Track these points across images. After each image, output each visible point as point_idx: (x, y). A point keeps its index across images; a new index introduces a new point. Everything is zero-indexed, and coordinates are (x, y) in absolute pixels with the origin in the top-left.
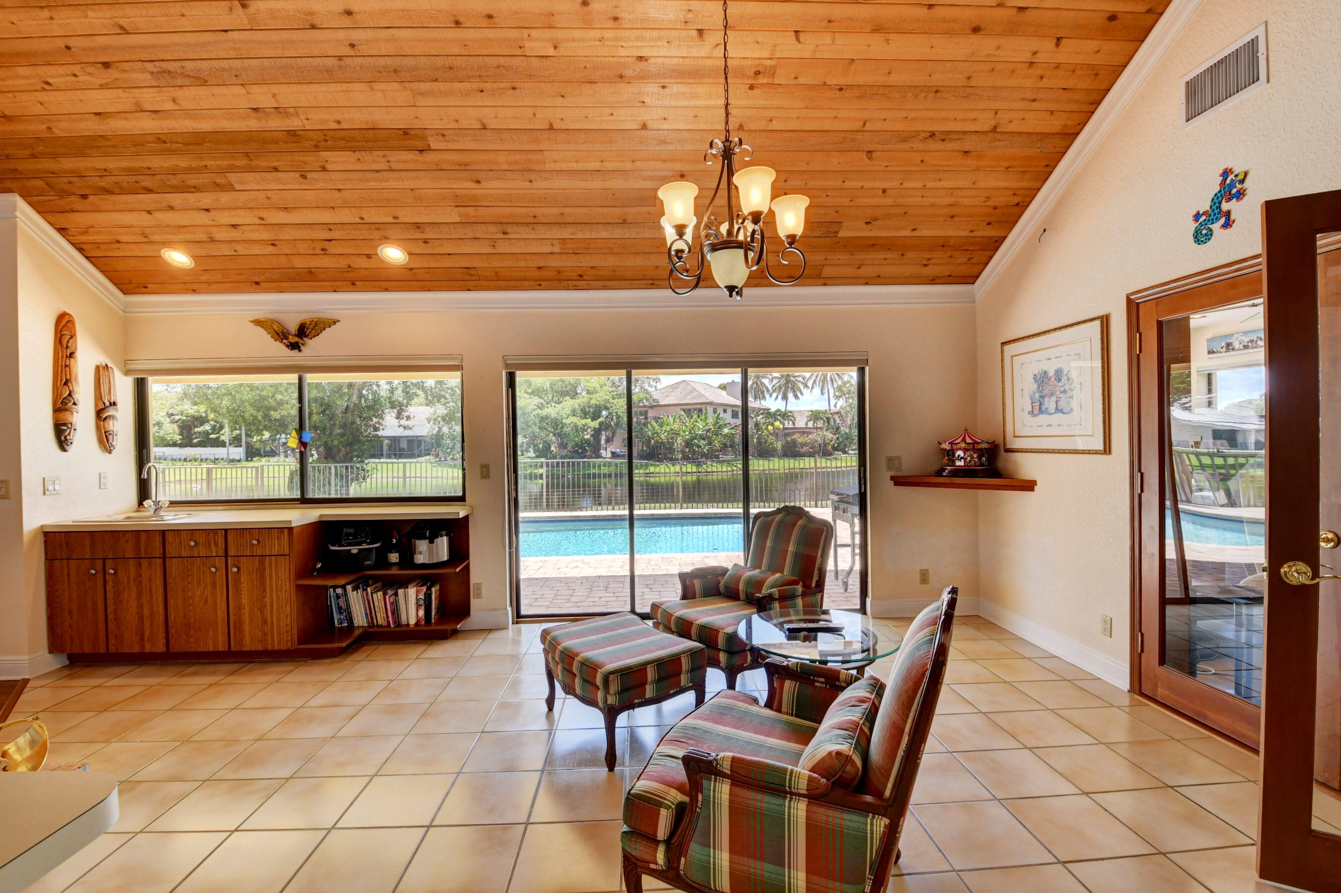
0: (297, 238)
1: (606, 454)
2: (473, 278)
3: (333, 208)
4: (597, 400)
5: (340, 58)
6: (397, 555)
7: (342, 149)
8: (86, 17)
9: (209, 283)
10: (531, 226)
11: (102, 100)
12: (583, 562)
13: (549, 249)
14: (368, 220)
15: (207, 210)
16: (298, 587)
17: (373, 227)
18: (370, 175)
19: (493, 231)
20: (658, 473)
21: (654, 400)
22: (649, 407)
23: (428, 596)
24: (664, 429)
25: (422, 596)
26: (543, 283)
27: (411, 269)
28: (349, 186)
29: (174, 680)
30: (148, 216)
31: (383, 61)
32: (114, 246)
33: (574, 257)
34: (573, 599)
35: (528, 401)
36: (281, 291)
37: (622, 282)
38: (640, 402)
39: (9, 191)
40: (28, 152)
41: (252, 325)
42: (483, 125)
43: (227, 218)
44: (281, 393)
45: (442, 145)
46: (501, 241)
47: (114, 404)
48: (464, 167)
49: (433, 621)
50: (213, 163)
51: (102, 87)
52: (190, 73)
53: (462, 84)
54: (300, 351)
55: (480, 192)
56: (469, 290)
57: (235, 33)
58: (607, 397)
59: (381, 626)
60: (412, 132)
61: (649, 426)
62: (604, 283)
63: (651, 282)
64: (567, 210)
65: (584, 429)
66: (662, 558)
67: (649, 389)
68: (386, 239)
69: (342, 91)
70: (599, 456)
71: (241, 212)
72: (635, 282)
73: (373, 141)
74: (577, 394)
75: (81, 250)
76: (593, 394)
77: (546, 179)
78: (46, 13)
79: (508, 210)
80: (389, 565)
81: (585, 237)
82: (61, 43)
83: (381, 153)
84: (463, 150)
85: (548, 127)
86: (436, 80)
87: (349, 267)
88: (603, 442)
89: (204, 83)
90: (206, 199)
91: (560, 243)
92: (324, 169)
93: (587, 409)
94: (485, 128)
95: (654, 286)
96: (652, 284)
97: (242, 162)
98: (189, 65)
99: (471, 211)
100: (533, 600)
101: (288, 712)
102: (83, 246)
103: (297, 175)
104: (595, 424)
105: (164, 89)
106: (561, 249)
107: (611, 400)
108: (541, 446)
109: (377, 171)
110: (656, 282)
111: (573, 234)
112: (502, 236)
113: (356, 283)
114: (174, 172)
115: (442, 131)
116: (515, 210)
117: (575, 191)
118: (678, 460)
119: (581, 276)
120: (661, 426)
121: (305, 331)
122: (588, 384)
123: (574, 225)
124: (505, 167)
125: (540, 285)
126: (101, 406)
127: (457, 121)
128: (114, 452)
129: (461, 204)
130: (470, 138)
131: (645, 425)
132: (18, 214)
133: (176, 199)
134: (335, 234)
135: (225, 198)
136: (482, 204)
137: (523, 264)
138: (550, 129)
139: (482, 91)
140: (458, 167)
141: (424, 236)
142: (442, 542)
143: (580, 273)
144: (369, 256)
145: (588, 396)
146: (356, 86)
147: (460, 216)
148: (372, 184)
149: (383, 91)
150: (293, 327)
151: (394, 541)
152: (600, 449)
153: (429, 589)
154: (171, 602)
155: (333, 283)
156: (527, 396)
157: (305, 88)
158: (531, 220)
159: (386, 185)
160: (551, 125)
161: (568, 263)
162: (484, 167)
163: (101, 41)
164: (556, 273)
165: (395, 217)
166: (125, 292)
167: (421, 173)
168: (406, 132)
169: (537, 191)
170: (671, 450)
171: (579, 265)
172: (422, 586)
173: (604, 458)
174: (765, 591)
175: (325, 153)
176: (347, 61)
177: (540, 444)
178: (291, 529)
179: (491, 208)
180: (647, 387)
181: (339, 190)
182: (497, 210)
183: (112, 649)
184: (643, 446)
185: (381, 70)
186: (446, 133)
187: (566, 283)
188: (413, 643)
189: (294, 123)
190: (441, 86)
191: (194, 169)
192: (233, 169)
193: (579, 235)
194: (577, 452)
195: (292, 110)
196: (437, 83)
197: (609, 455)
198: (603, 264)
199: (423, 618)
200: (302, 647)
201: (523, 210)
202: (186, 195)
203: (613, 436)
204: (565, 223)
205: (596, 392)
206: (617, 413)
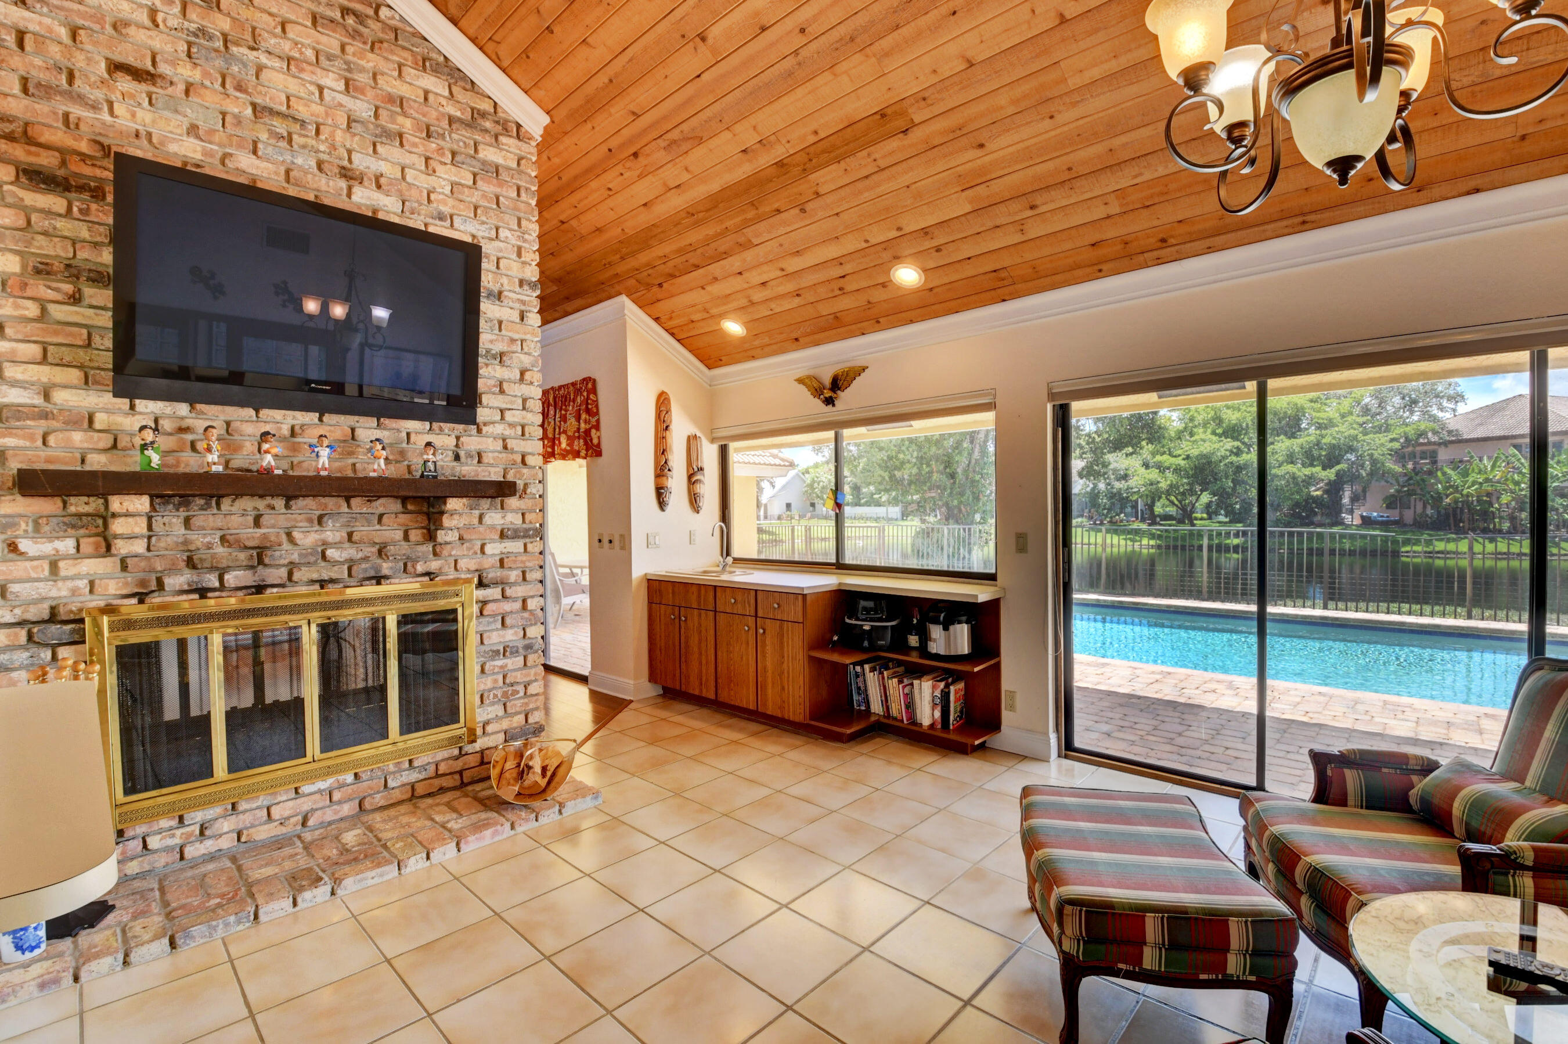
0: (816, 282)
1: (1352, 520)
2: (1006, 283)
3: (837, 238)
4: (1334, 438)
5: (796, 53)
6: (916, 638)
7: (827, 164)
8: (611, 115)
9: (762, 347)
10: (1067, 186)
11: (644, 190)
12: (1230, 685)
13: (1100, 212)
14: (873, 241)
15: (740, 273)
16: (812, 659)
17: (879, 248)
18: (860, 185)
19: (1017, 211)
20: (1454, 553)
21: (1450, 432)
22: (1440, 444)
23: (945, 695)
24: (1471, 479)
25: (938, 693)
26: (1104, 267)
27: (931, 289)
28: (846, 206)
29: (713, 729)
30: (702, 292)
31: (835, 35)
32: (691, 326)
33: (1145, 213)
34: (1180, 741)
35: (1216, 446)
36: (817, 344)
37: (1239, 233)
38: (1420, 435)
39: (620, 294)
40: (618, 256)
41: (796, 383)
42: (968, 61)
43: (755, 277)
44: (903, 452)
45: (926, 114)
46: (1029, 221)
47: (702, 469)
48: (958, 132)
49: (951, 727)
50: (732, 222)
51: (641, 177)
52: (689, 136)
53: (928, 16)
54: (834, 405)
55: (987, 159)
56: (1004, 300)
57: (706, 73)
58: (1352, 432)
59: (895, 719)
60: (889, 111)
61: (1439, 474)
62: (1208, 242)
63: (1300, 219)
64: (1117, 142)
65: (1310, 480)
66: (1385, 702)
67: (1440, 414)
68: (897, 259)
69: (809, 93)
70: (1340, 523)
71: (765, 268)
72: (1266, 227)
73: (854, 141)
74: (1300, 430)
75: (672, 335)
76: (1326, 428)
77: (1074, 104)
78: (589, 125)
79: (1030, 172)
80: (907, 649)
81: (1156, 175)
82: (604, 148)
83: (864, 153)
84: (952, 109)
85: (1057, 22)
86: (897, 27)
87: (869, 302)
88: (1346, 500)
89: (700, 141)
90: (734, 263)
91: (1117, 198)
92: (818, 194)
93: (1315, 453)
94: (972, 65)
95: (1307, 226)
96: (1304, 222)
97: (751, 214)
98: (685, 127)
99: (981, 190)
100: (1116, 728)
101: (766, 792)
102: (674, 331)
103: (797, 211)
104: (1331, 474)
105: (677, 160)
106: (1121, 205)
107: (1361, 437)
108: (1238, 506)
109: (867, 177)
110: (1308, 218)
111: (1135, 177)
112: (1030, 213)
113: (881, 320)
114: (707, 242)
115: (922, 95)
116: (1039, 169)
117: (1123, 106)
118: (1500, 531)
119: (1163, 240)
120: (1465, 474)
121: (837, 384)
122: (1318, 415)
123: (1133, 163)
124: (1011, 110)
125: (1100, 271)
126: (691, 472)
127: (935, 71)
128: (701, 512)
129: (968, 186)
130: (956, 88)
131: (1430, 473)
132: (626, 312)
133: (716, 269)
134: (848, 268)
135: (749, 255)
136: (994, 176)
137: (1068, 245)
138: (1061, 23)
139: (954, 13)
140: (951, 136)
141: (935, 243)
142: (962, 630)
143: (1161, 236)
144: (884, 285)
145: (1318, 432)
146: (820, 80)
147: (970, 202)
148: (866, 194)
149: (845, 72)
150: (827, 381)
151: (915, 621)
152: (1341, 512)
153: (947, 686)
154: (719, 653)
155: (859, 325)
156: (1215, 438)
157: (777, 106)
158: (1066, 176)
159: (880, 190)
160: (1062, 16)
161: (1140, 224)
162: (984, 122)
163: (626, 133)
164: (1122, 246)
165: (899, 229)
166: (709, 367)
167: (911, 162)
168: (882, 114)
169: (1066, 128)
170: (1486, 515)
171: (1156, 223)
172: (941, 681)
173: (1348, 527)
174: (1512, 841)
175: (813, 176)
176: (804, 53)
177: (1236, 503)
178: (804, 596)
179: (1005, 178)
180: (1435, 411)
181: (837, 214)
182: (1014, 176)
183: (683, 688)
184: (1425, 507)
185: (838, 45)
186: (926, 95)
187: (1141, 258)
188: (926, 748)
189: (780, 152)
190: (904, 31)
191: (720, 234)
192: (747, 223)
193: (1148, 176)
194: (1300, 517)
195: (773, 138)
196: (899, 31)
197: (1357, 521)
198: (1198, 211)
199: (939, 720)
200: (813, 723)
201: (1050, 165)
202: (721, 262)
203: (1364, 491)
204: (1119, 164)
205: (1334, 426)
206: (1371, 455)
